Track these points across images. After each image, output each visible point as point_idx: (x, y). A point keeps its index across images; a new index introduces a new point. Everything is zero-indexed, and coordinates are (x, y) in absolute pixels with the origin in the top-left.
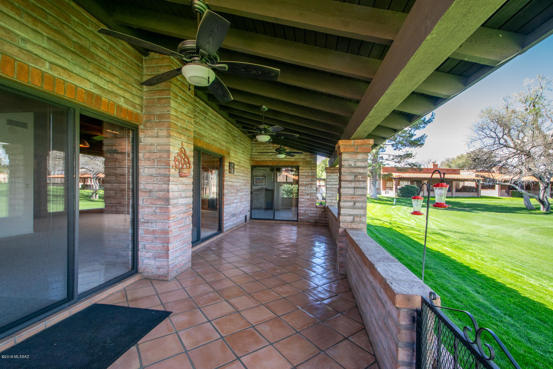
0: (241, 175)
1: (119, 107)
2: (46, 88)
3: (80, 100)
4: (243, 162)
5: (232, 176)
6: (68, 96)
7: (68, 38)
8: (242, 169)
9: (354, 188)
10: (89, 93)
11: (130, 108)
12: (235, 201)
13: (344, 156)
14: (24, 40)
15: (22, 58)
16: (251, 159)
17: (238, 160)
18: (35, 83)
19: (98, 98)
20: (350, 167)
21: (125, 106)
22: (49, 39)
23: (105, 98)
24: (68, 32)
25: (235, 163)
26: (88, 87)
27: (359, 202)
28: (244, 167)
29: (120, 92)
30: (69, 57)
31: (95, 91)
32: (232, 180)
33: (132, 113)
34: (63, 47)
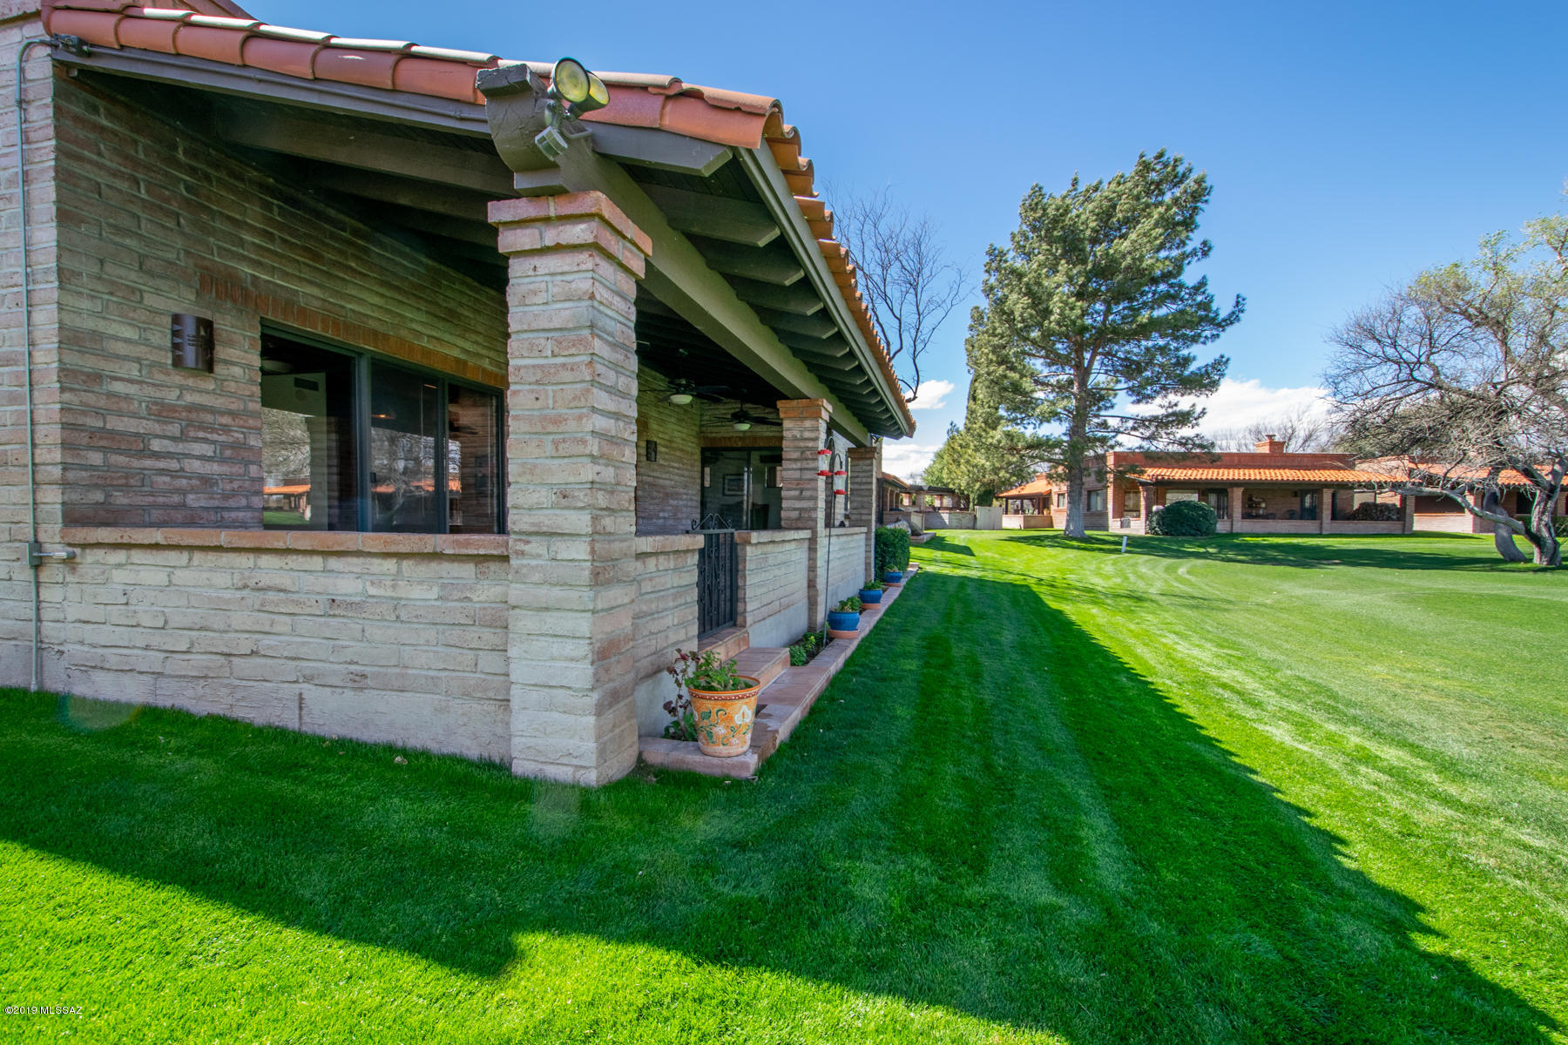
0: (676, 465)
1: (484, 370)
2: (425, 362)
3: (449, 369)
4: (679, 440)
5: (654, 466)
6: (438, 366)
7: (440, 306)
8: (678, 453)
9: (801, 469)
10: (457, 360)
11: (495, 370)
12: (661, 515)
13: (787, 424)
14: (412, 320)
15: (410, 337)
16: (701, 435)
17: (667, 437)
18: (417, 359)
19: (465, 363)
20: (795, 438)
21: (490, 368)
22: (427, 312)
23: (472, 362)
24: (440, 300)
25: (658, 441)
26: (456, 353)
27: (808, 489)
28: (682, 450)
29: (484, 352)
30: (441, 325)
31: (462, 356)
32: (655, 474)
33: (496, 375)
34: (436, 316)
